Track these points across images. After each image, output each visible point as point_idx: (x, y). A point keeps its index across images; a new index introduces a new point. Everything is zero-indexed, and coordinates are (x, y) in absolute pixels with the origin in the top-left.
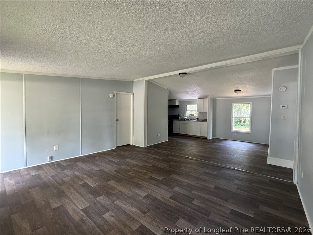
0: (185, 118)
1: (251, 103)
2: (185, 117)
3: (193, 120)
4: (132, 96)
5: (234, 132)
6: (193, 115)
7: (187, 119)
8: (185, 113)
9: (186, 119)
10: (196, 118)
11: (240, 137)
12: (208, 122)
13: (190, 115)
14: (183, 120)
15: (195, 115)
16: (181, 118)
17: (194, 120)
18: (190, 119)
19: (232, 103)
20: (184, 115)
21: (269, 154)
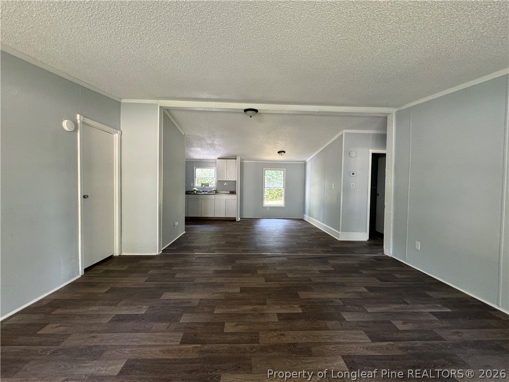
0: (195, 190)
1: (285, 169)
2: (195, 189)
3: (209, 192)
4: (116, 136)
5: (266, 208)
6: (207, 185)
7: (197, 192)
8: (193, 181)
9: (195, 192)
10: (213, 189)
11: (274, 213)
12: (238, 194)
13: (202, 184)
15: (210, 186)
18: (203, 192)
19: (264, 169)
20: (192, 185)
21: (340, 229)
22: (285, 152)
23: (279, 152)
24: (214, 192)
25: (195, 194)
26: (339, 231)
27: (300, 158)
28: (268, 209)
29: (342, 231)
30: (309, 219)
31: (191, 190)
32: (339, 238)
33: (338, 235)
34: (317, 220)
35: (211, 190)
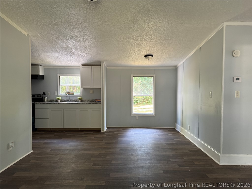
0: (58, 99)
2: (59, 97)
3: (73, 101)
5: (135, 116)
6: (73, 93)
7: (61, 101)
8: (57, 90)
9: (59, 101)
10: (78, 98)
13: (67, 92)
14: (54, 103)
15: (75, 94)
16: (49, 99)
17: (75, 101)
18: (68, 100)
19: (132, 75)
20: (56, 94)
21: (222, 151)
22: (152, 56)
23: (146, 56)
24: (79, 100)
25: (59, 103)
26: (220, 152)
27: (170, 62)
28: (137, 118)
29: (223, 153)
30: (182, 130)
31: (55, 99)
32: (219, 161)
33: (218, 158)
34: (190, 132)
35: (76, 99)
